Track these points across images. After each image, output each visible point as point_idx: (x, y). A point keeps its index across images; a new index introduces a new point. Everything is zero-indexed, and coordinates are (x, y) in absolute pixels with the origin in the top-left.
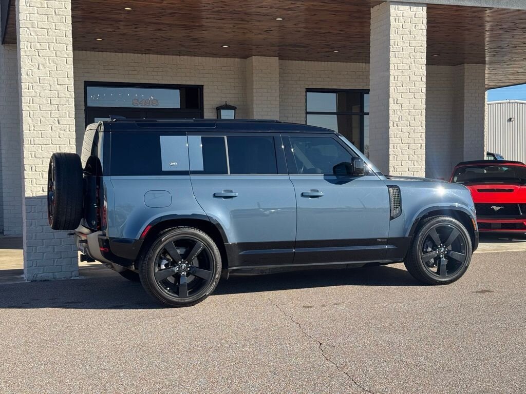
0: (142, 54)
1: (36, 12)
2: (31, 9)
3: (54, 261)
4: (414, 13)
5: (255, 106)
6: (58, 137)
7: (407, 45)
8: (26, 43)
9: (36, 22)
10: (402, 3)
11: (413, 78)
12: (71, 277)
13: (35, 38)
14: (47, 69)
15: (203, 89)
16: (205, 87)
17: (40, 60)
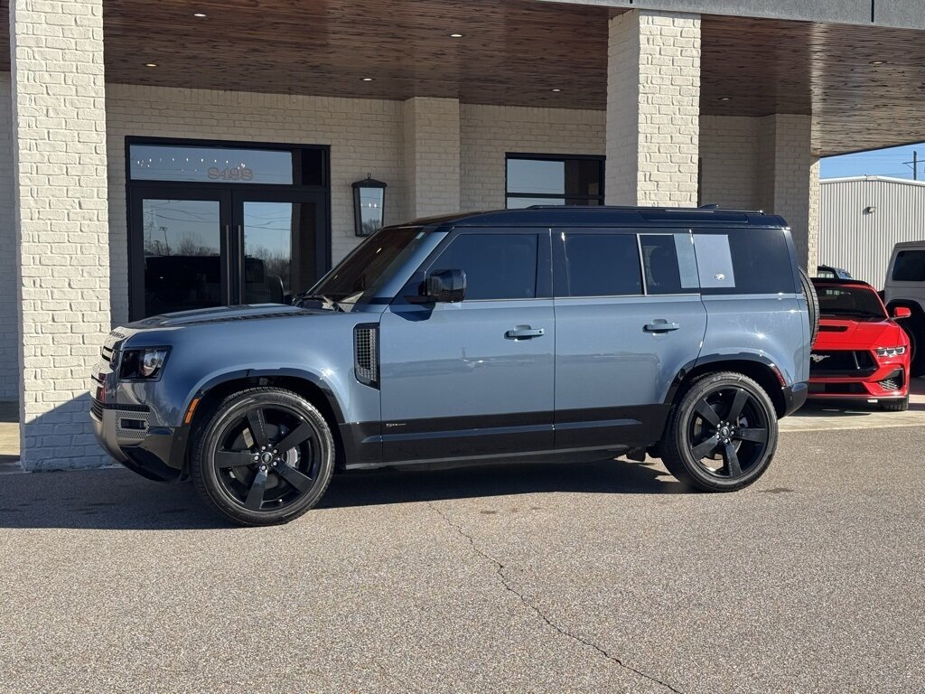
0: (225, 90)
1: (43, 21)
2: (35, 15)
3: (71, 438)
4: (680, 29)
5: (418, 182)
6: (79, 230)
7: (668, 82)
8: (26, 72)
9: (43, 38)
10: (660, 13)
11: (678, 137)
12: (100, 465)
13: (41, 64)
14: (62, 116)
15: (329, 150)
16: (332, 148)
17: (50, 101)
